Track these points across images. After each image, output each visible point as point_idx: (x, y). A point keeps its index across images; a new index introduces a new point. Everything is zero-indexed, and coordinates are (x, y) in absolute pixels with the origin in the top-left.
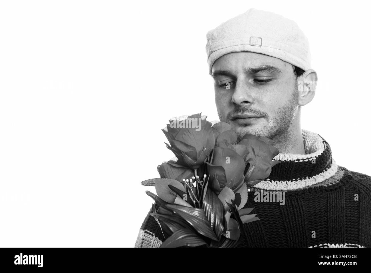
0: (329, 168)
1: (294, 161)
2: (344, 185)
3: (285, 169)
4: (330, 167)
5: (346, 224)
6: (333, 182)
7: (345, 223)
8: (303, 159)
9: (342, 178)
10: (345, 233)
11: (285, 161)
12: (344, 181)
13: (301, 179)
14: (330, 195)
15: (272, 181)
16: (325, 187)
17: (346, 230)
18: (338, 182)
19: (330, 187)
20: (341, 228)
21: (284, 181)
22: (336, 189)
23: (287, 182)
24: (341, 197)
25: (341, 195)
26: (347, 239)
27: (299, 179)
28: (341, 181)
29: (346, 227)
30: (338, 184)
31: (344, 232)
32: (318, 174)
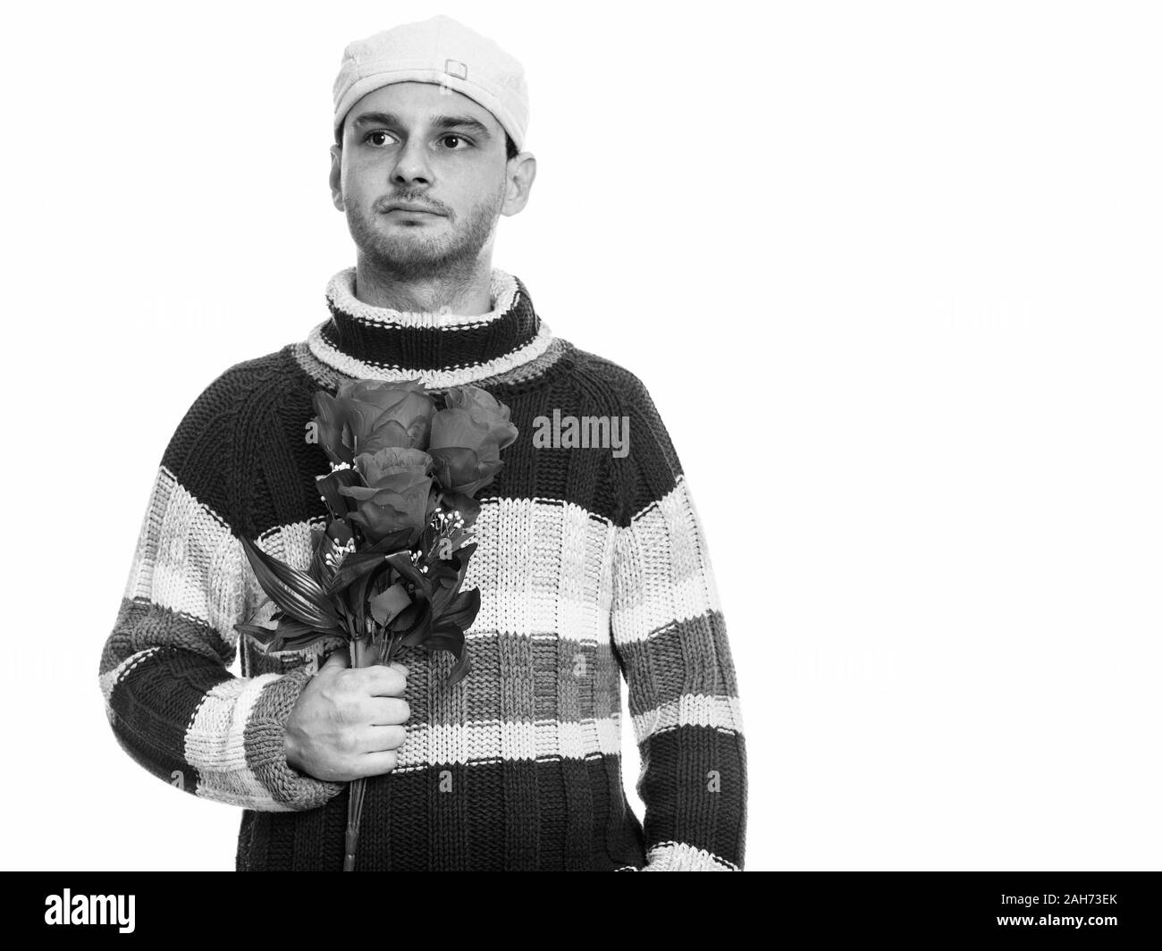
0: (526, 345)
1: (441, 328)
2: (553, 380)
3: (424, 345)
4: (531, 342)
5: (541, 461)
6: (530, 375)
7: (538, 459)
8: (471, 324)
9: (551, 366)
10: (536, 477)
11: (422, 327)
12: (553, 373)
13: (462, 367)
14: (517, 401)
15: (403, 370)
16: (509, 386)
17: (540, 472)
18: (541, 374)
19: (521, 384)
20: (529, 468)
21: (427, 371)
22: (532, 389)
23: (434, 371)
24: (539, 406)
25: (540, 401)
26: (539, 489)
27: (457, 366)
28: (548, 372)
29: (541, 466)
30: (537, 379)
31: (533, 476)
32: (501, 357)
